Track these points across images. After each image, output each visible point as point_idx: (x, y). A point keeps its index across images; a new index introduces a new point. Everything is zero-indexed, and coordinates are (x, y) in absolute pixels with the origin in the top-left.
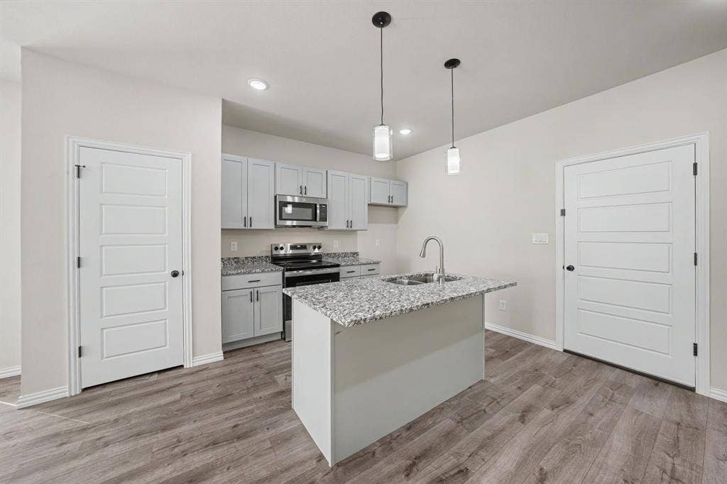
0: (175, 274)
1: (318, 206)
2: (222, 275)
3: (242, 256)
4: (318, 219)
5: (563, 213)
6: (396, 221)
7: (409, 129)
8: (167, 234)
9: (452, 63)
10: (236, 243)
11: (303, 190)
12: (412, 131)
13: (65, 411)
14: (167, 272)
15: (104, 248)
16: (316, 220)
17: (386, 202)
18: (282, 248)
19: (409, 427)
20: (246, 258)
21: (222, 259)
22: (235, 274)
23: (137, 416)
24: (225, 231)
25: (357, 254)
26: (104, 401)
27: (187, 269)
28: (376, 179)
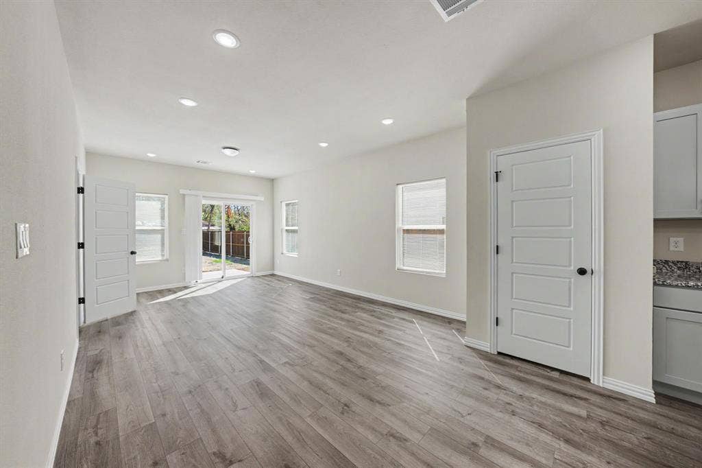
0: (582, 272)
2: (655, 284)
8: (572, 227)
10: (681, 240)
13: (489, 363)
14: (572, 268)
15: (514, 239)
21: (654, 261)
22: (682, 287)
23: (539, 405)
24: (659, 223)
26: (513, 371)
27: (597, 268)
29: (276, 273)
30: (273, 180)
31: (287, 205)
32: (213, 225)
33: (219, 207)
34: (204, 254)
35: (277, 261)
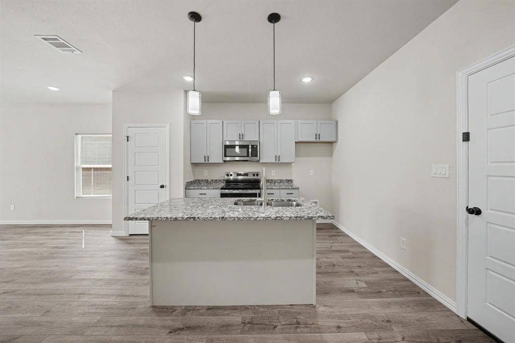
1: (250, 147)
3: (210, 179)
4: (250, 156)
5: (466, 137)
6: (331, 155)
7: (309, 77)
9: (274, 18)
10: (206, 171)
11: (241, 136)
12: (313, 79)
14: (158, 185)
15: (136, 173)
16: (248, 156)
17: (313, 139)
18: (231, 175)
19: (210, 308)
20: (212, 180)
22: (193, 189)
25: (291, 181)
27: (167, 185)
28: (303, 121)
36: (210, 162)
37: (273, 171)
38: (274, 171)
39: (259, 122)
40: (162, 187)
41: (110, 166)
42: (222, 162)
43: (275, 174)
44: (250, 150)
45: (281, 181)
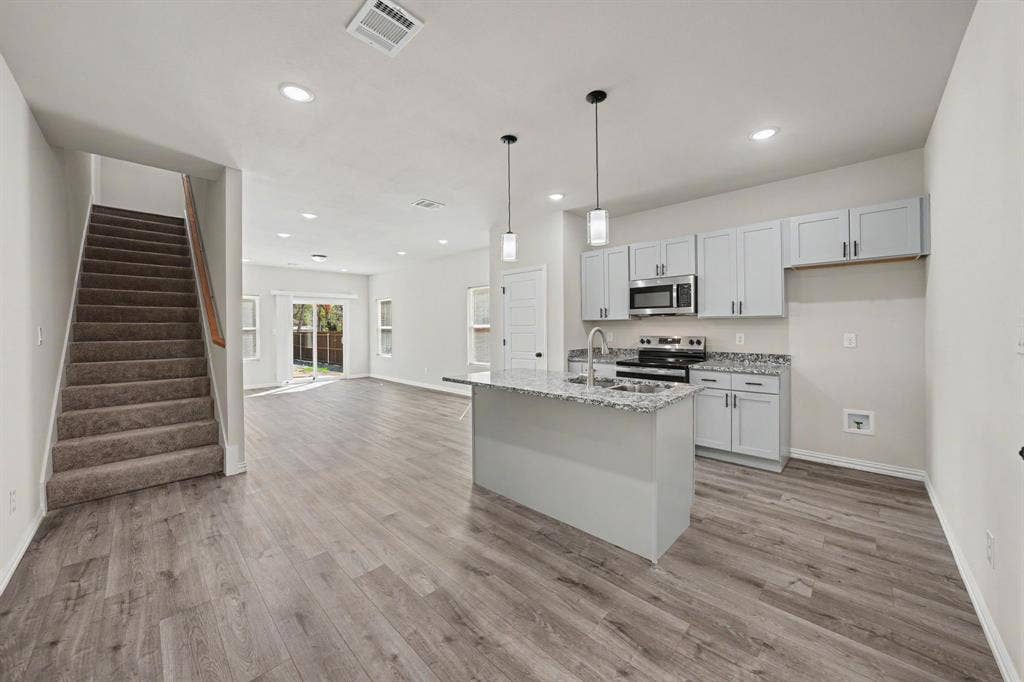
1: (675, 287)
4: (675, 305)
6: (920, 292)
9: (598, 96)
11: (660, 270)
12: (778, 130)
16: (671, 306)
17: (838, 258)
18: (649, 342)
27: (544, 352)
28: (801, 219)
29: (372, 375)
30: (368, 276)
31: (383, 303)
32: (305, 325)
33: (311, 307)
34: (295, 362)
35: (373, 363)
36: (608, 318)
37: (738, 335)
38: (743, 335)
39: (696, 236)
40: (539, 355)
41: (488, 326)
42: (627, 317)
43: (738, 341)
44: (675, 294)
45: (758, 357)
